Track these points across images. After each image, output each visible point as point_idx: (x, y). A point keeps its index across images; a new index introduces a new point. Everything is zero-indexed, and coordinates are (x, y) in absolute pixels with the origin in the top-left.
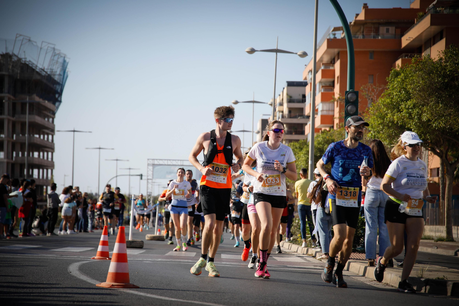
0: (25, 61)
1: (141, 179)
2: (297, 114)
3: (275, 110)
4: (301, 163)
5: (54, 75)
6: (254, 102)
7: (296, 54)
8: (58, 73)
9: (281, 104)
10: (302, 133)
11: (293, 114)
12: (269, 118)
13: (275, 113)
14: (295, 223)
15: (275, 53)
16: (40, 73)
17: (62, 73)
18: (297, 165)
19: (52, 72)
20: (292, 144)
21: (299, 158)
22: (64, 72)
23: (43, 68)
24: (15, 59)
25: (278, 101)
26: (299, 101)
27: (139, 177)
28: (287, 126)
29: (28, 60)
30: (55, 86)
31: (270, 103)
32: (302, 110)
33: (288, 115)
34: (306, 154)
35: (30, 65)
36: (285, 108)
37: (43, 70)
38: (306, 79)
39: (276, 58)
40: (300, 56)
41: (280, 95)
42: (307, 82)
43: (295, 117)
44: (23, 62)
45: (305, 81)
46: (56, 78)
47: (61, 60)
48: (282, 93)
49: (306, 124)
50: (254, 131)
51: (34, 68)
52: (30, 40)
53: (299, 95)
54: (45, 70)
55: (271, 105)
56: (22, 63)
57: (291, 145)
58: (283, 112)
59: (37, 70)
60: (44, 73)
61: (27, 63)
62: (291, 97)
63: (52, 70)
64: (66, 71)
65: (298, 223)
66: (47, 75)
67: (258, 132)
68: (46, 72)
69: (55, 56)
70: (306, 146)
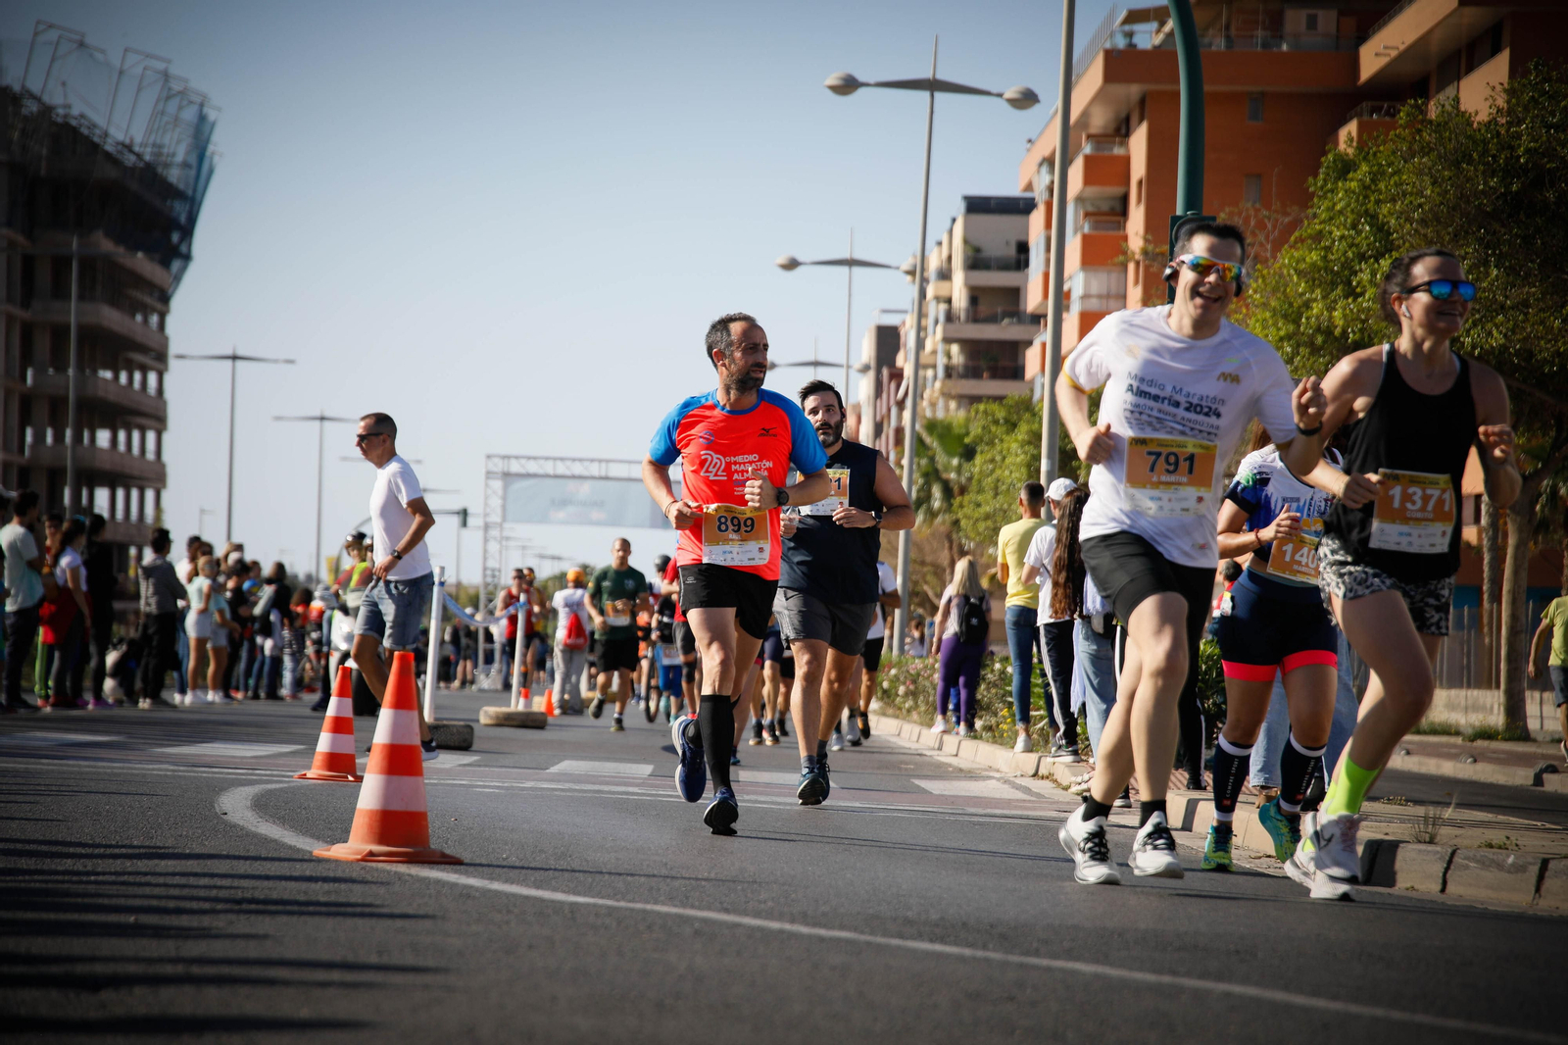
0: (66, 116)
1: (464, 524)
2: (999, 310)
3: (923, 294)
4: (1011, 472)
5: (167, 165)
6: (851, 263)
7: (1000, 95)
8: (179, 158)
9: (945, 275)
10: (1016, 373)
11: (983, 309)
12: (904, 323)
13: (924, 303)
14: (992, 671)
15: (926, 95)
16: (119, 156)
17: (193, 160)
18: (998, 481)
19: (160, 154)
20: (982, 407)
21: (1004, 458)
22: (201, 157)
23: (127, 141)
24: (32, 107)
25: (934, 262)
26: (1004, 266)
27: (456, 520)
28: (963, 350)
29: (75, 112)
30: (168, 203)
31: (906, 265)
32: (1015, 294)
33: (967, 311)
34: (1029, 443)
35: (85, 131)
36: (958, 290)
37: (129, 148)
38: (1029, 187)
39: (928, 111)
40: (1016, 103)
41: (940, 244)
42: (1034, 199)
43: (993, 319)
44: (59, 120)
45: (1028, 195)
46: (174, 176)
47: (189, 115)
48: (950, 237)
49: (1030, 343)
50: (851, 363)
51: (96, 139)
52: (82, 45)
53: (1007, 243)
54: (136, 149)
55: (912, 273)
56: (56, 124)
57: (977, 412)
58: (949, 301)
59: (109, 148)
60: (130, 160)
61: (74, 123)
62: (977, 250)
63: (158, 146)
64: (208, 153)
65: (1003, 672)
66: (141, 165)
67: (865, 369)
68: (139, 156)
69: (168, 98)
70: (1027, 415)
